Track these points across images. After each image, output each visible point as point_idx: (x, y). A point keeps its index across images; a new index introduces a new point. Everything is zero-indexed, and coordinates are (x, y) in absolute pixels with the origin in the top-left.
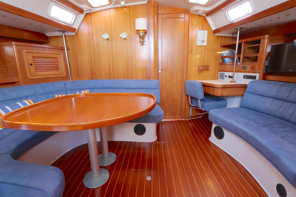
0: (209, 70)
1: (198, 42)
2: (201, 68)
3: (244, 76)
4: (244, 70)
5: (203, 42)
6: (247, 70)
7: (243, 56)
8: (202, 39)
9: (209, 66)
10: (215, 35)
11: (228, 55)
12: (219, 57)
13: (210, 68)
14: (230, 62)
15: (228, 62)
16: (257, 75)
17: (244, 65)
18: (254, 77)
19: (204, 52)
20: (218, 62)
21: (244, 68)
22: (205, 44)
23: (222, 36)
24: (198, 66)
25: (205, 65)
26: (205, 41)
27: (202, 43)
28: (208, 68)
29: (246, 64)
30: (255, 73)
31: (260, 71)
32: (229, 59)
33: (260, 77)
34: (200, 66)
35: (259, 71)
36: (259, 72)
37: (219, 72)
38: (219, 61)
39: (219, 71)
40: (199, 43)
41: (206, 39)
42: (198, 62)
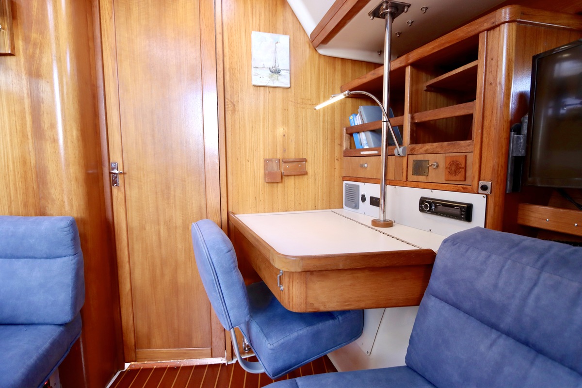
0: (306, 173)
1: (256, 75)
2: (275, 167)
3: (423, 201)
4: (422, 178)
5: (275, 75)
6: (433, 175)
7: (412, 118)
8: (270, 64)
9: (306, 160)
10: (320, 55)
11: (366, 122)
12: (341, 130)
13: (310, 169)
14: (373, 146)
15: (366, 147)
16: (479, 202)
17: (420, 157)
18: (466, 212)
19: (285, 110)
20: (337, 148)
21: (420, 168)
22: (284, 81)
23: (343, 60)
24: (266, 161)
25: (292, 156)
26: (282, 72)
27: (271, 77)
28: (304, 167)
29: (427, 152)
30: (465, 190)
31: (488, 184)
32: (369, 134)
33: (491, 211)
34: (270, 160)
35: (482, 183)
36: (484, 188)
37: (345, 182)
38: (341, 145)
39: (344, 178)
40: (261, 77)
41: (284, 63)
42: (261, 146)
